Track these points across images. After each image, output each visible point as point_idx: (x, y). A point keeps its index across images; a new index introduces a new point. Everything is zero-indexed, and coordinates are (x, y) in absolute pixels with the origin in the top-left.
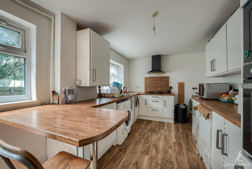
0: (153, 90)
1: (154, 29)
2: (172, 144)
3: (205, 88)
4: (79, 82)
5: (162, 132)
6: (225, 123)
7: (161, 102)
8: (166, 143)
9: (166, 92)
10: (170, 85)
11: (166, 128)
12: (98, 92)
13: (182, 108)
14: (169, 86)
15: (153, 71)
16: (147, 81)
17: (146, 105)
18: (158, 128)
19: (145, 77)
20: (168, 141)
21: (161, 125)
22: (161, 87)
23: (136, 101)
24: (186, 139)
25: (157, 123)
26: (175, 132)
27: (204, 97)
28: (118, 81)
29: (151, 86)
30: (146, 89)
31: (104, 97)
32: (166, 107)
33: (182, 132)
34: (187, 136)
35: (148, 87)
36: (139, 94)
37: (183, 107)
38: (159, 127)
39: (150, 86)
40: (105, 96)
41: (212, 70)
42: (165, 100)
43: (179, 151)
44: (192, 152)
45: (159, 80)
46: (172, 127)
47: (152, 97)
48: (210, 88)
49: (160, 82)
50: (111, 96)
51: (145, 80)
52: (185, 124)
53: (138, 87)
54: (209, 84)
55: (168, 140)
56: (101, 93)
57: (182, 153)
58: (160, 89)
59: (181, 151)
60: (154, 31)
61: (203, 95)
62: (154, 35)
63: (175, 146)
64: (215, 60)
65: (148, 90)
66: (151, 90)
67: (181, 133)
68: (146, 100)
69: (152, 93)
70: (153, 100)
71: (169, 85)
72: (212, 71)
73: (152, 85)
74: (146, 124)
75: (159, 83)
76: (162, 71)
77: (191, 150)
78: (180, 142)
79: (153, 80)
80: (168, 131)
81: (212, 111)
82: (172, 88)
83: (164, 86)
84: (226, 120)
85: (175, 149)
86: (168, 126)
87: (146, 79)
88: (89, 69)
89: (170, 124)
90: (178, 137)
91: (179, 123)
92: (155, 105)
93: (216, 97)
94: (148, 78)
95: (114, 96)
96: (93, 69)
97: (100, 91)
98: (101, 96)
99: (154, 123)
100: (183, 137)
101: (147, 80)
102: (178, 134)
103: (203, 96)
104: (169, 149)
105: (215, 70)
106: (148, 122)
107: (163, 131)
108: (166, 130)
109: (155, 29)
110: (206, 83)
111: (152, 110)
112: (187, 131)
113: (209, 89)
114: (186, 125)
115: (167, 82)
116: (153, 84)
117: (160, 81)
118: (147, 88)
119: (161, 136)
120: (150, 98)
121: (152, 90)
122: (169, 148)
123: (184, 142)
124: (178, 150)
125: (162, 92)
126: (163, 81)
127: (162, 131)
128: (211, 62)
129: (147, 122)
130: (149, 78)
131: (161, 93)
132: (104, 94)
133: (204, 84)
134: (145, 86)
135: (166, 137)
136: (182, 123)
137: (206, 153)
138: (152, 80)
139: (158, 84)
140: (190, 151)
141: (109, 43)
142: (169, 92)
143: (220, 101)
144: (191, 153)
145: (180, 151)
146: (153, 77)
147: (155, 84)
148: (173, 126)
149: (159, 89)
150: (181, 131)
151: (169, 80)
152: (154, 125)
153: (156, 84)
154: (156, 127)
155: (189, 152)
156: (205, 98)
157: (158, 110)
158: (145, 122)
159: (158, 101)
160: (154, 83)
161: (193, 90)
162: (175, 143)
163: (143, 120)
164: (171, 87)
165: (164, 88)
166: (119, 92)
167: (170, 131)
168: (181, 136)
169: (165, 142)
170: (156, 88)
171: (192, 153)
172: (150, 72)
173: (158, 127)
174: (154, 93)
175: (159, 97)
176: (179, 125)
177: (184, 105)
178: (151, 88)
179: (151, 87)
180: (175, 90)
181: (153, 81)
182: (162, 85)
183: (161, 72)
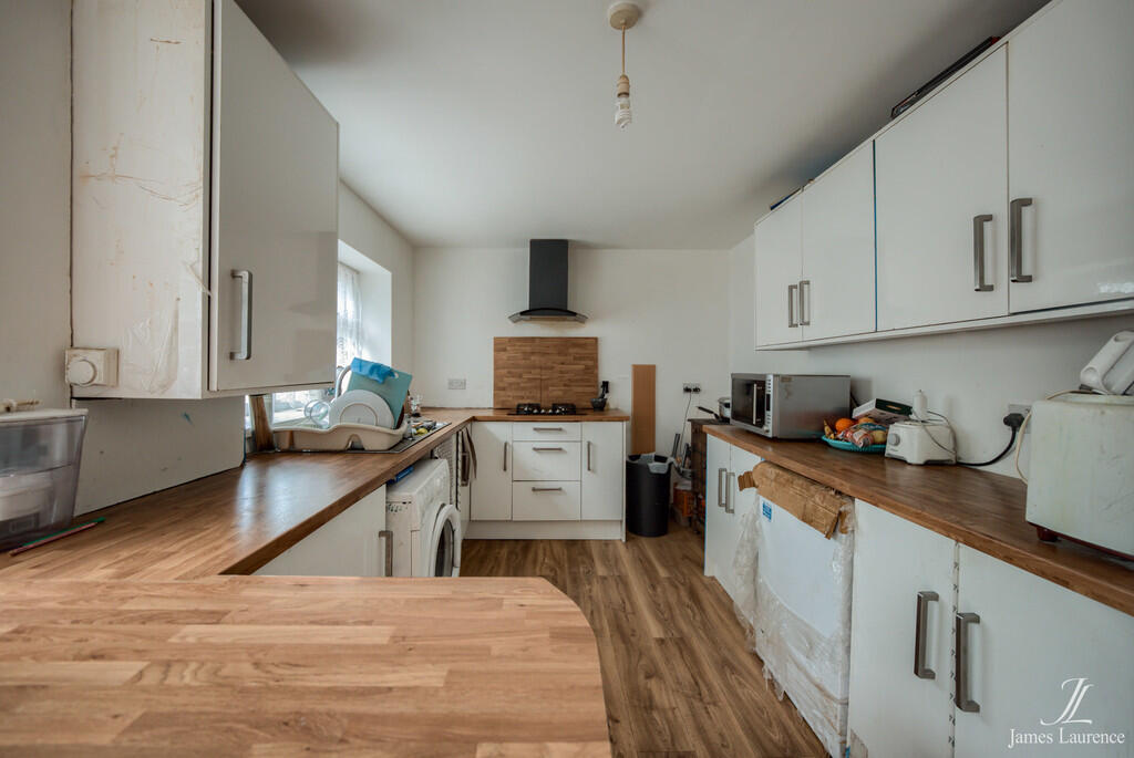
0: (533, 397)
1: (621, 89)
2: (656, 653)
3: (771, 393)
4: (100, 367)
5: (594, 594)
6: (956, 565)
7: (575, 452)
8: (628, 650)
9: (589, 405)
10: (603, 376)
11: (601, 570)
12: (249, 423)
13: (655, 471)
14: (597, 381)
15: (535, 311)
16: (504, 356)
17: (505, 469)
18: (570, 573)
19: (495, 339)
20: (632, 638)
21: (580, 558)
22: (565, 385)
23: (464, 458)
24: (696, 611)
25: (557, 549)
26: (645, 582)
27: (768, 431)
28: (360, 353)
29: (520, 376)
30: (502, 393)
31: (293, 452)
32: (594, 472)
33: (669, 578)
34: (693, 594)
35: (511, 384)
36: (474, 419)
37: (658, 468)
38: (570, 568)
39: (519, 380)
40: (300, 444)
41: (794, 322)
42: (589, 444)
43: (692, 681)
44: (740, 674)
45: (559, 354)
46: (625, 561)
47: (535, 429)
48: (789, 394)
49: (563, 364)
50: (341, 443)
51: (496, 350)
52: (664, 538)
53: (463, 384)
54: (784, 380)
55: (630, 633)
56: (273, 428)
57: (710, 689)
58: (560, 393)
59: (700, 682)
60: (623, 100)
61: (761, 423)
62: (627, 120)
63: (667, 659)
64: (808, 283)
65: (510, 399)
66: (523, 398)
67: (667, 584)
68: (506, 445)
69: (530, 413)
70: (538, 445)
71: (596, 376)
72: (792, 325)
73: (526, 376)
74: (508, 559)
75: (558, 367)
76: (574, 314)
77: (735, 663)
78: (680, 631)
79: (533, 353)
80: (614, 586)
81: (852, 499)
82: (610, 387)
83: (577, 381)
84: (964, 549)
85: (677, 678)
86: (605, 559)
87: (501, 345)
88: (200, 267)
89: (611, 547)
90: (662, 606)
91: (641, 535)
92: (549, 469)
93: (809, 431)
94: (511, 339)
95: (357, 445)
96: (234, 275)
97: (261, 416)
98: (267, 447)
99: (545, 554)
100: (680, 601)
101: (505, 350)
102: (659, 590)
103: (765, 428)
104: (653, 684)
105: (808, 324)
106: (519, 548)
107: (597, 589)
108: (604, 578)
109: (627, 94)
110: (775, 376)
111: (534, 490)
112: (686, 571)
113: (787, 398)
114: (672, 542)
115: (590, 363)
116: (533, 371)
117: (562, 358)
118: (504, 389)
119: (596, 614)
120: (522, 436)
121: (528, 398)
122: (648, 677)
123: (696, 631)
124: (689, 676)
125: (573, 405)
126: (575, 359)
127: (590, 590)
128: (791, 288)
129: (510, 553)
130: (513, 340)
131: (571, 411)
132: (292, 433)
133: (765, 376)
134: (497, 378)
135: (616, 616)
136: (655, 536)
137: (818, 681)
138: (528, 349)
139: (552, 368)
140: (733, 670)
141: (337, 124)
142: (598, 408)
143: (826, 444)
144: (740, 683)
145: (697, 683)
146: (533, 339)
147: (541, 368)
148: (625, 555)
149: (556, 393)
150: (662, 573)
151: (597, 354)
152: (546, 561)
153: (546, 368)
154: (559, 572)
155: (733, 680)
156: (770, 435)
157: (560, 489)
158: (504, 552)
159: (560, 449)
160: (534, 367)
161: (688, 394)
162: (661, 641)
163: (490, 543)
164: (606, 384)
165: (580, 389)
166: (389, 419)
167: (622, 581)
168: (673, 600)
169: (623, 646)
170: (546, 388)
171: (743, 682)
172: (522, 313)
173: (567, 571)
174: (544, 414)
175: (565, 432)
176: (647, 545)
177: (660, 459)
178: (524, 389)
179: (522, 385)
180: (622, 397)
181: (533, 358)
182: (567, 376)
183: (568, 318)
